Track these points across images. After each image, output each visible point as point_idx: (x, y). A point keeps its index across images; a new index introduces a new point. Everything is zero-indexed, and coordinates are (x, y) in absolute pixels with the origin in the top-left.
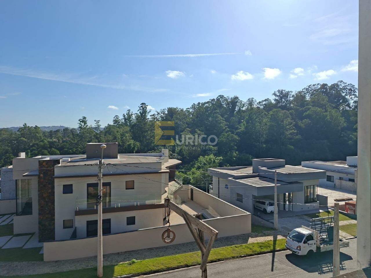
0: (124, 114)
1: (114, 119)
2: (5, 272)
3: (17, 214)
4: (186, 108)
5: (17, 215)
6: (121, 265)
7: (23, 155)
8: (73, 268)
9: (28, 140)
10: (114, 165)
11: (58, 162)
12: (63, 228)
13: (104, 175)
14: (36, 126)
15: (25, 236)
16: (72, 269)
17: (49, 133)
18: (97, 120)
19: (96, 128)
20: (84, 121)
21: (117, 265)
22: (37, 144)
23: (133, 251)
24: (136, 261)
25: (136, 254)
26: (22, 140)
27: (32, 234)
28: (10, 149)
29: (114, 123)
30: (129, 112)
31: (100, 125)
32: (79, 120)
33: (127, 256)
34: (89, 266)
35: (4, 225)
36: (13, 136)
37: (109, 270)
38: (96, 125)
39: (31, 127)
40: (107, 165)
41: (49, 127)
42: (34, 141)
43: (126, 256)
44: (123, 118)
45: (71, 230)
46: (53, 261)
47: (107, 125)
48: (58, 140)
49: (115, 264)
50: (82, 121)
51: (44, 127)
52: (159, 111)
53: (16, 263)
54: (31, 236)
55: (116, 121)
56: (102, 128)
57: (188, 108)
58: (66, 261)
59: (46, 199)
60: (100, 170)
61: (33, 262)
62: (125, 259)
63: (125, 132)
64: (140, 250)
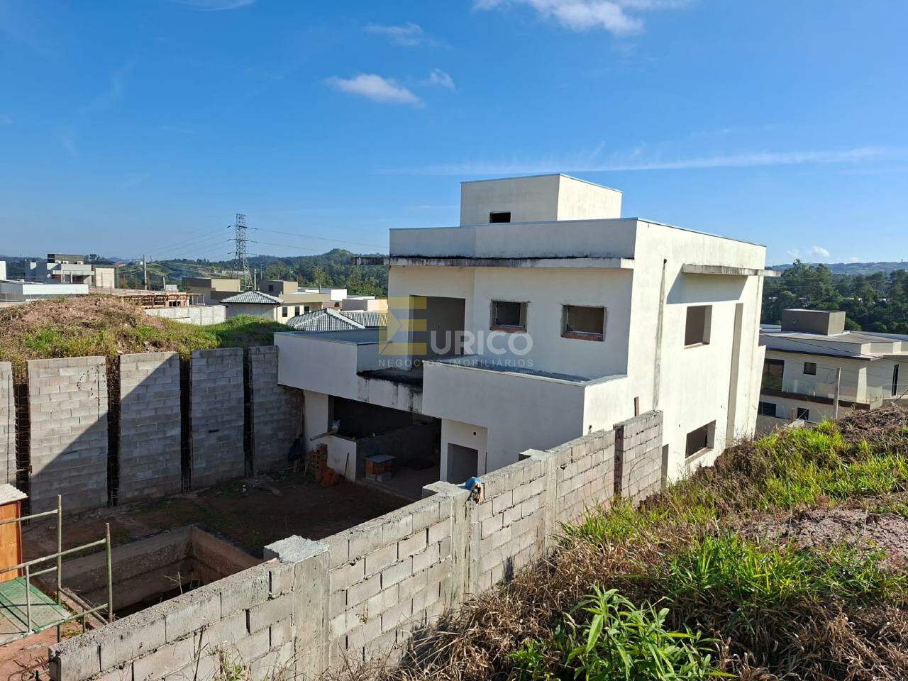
9: (801, 296)
26: (785, 296)
42: (811, 299)
48: (865, 300)
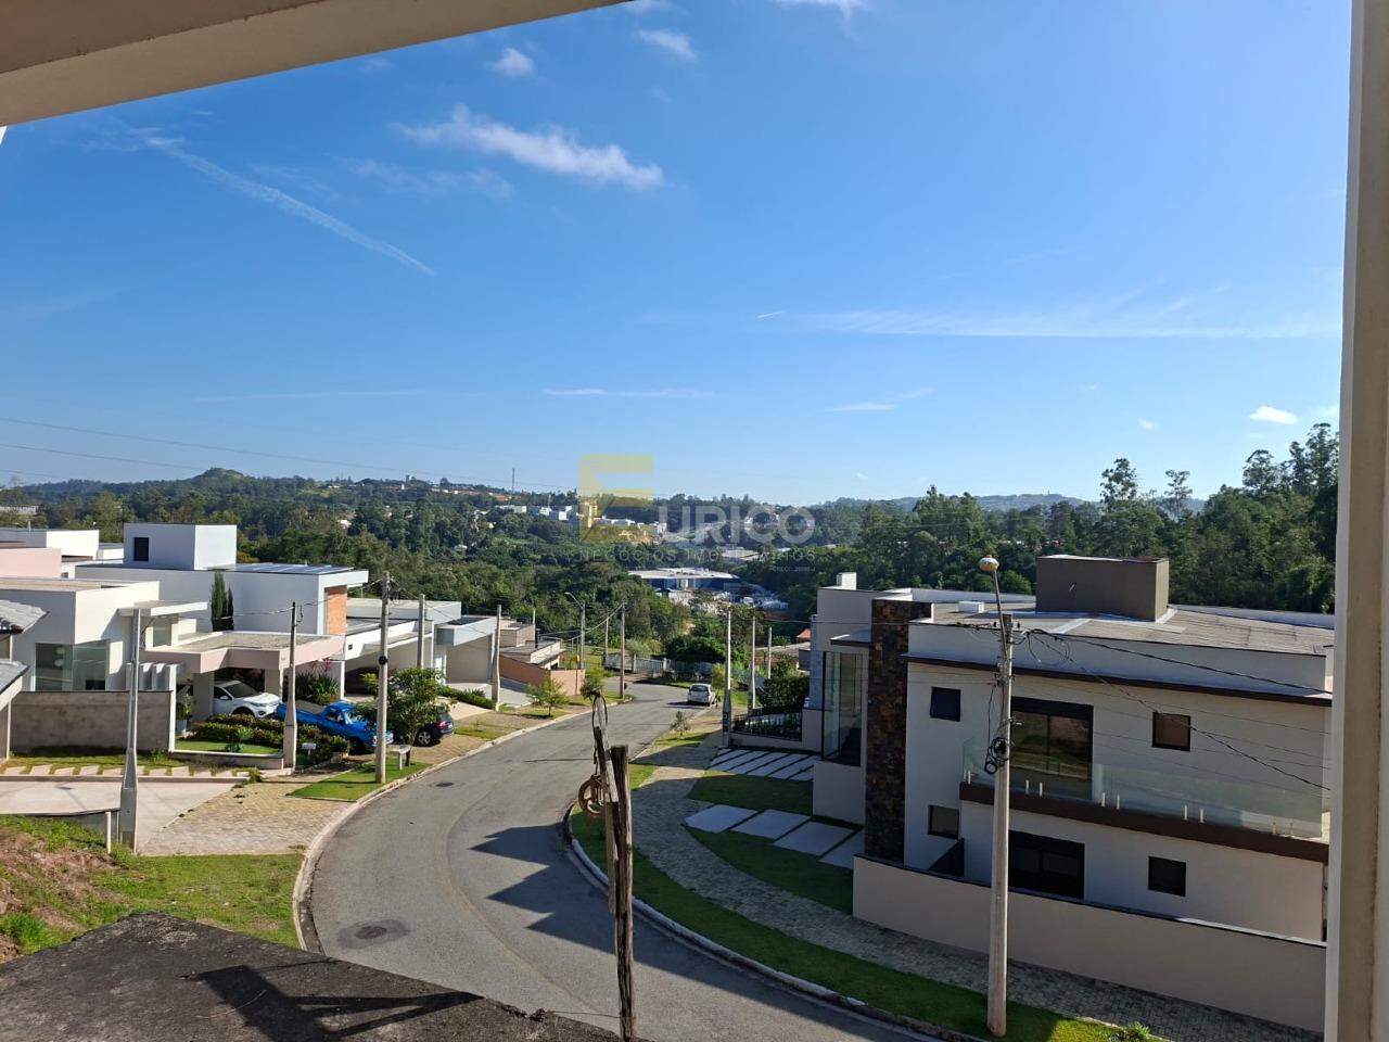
0: (1295, 445)
1: (1250, 465)
2: (754, 910)
3: (824, 756)
5: (823, 759)
6: (1083, 1026)
7: (849, 581)
8: (922, 970)
9: (940, 538)
10: (1056, 639)
11: (922, 609)
12: (926, 830)
13: (1018, 671)
14: (966, 494)
15: (838, 829)
16: (919, 971)
17: (1005, 516)
18: (1177, 472)
19: (1171, 500)
20: (1121, 474)
21: (1068, 1019)
22: (963, 553)
23: (1152, 995)
24: (1148, 1036)
25: (1160, 1012)
26: (921, 539)
27: (856, 828)
28: (890, 564)
29: (1247, 484)
30: (1322, 432)
31: (1187, 490)
32: (1105, 474)
33: (1122, 1006)
34: (976, 983)
35: (801, 782)
36: (902, 524)
37: (1031, 1023)
38: (1172, 489)
39: (951, 498)
40: (1028, 633)
41: (1012, 498)
42: (955, 543)
43: (1115, 1001)
44: (1292, 458)
45: (944, 845)
46: (876, 927)
47: (1216, 491)
48: (1030, 543)
49: (1065, 1013)
50: (1118, 478)
51: (997, 497)
53: (786, 895)
54: (851, 831)
55: (1256, 474)
56: (1197, 501)
58: (910, 941)
59: (890, 726)
60: (1004, 651)
61: (825, 908)
62: (1108, 1010)
63: (1292, 521)
64: (1185, 1002)
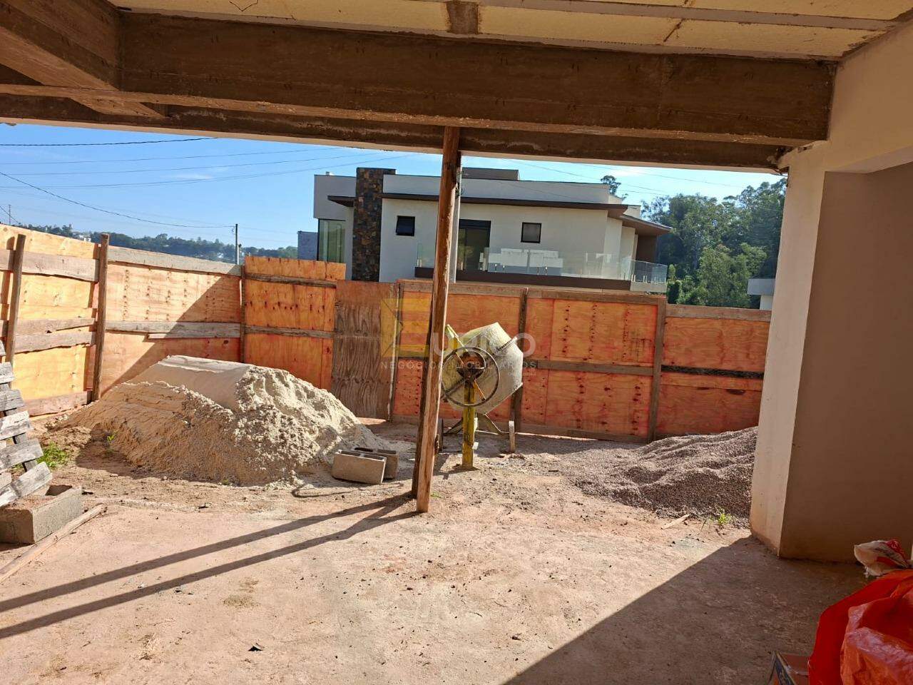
4: (725, 197)
11: (390, 173)
52: (649, 203)
57: (730, 197)
59: (367, 251)
